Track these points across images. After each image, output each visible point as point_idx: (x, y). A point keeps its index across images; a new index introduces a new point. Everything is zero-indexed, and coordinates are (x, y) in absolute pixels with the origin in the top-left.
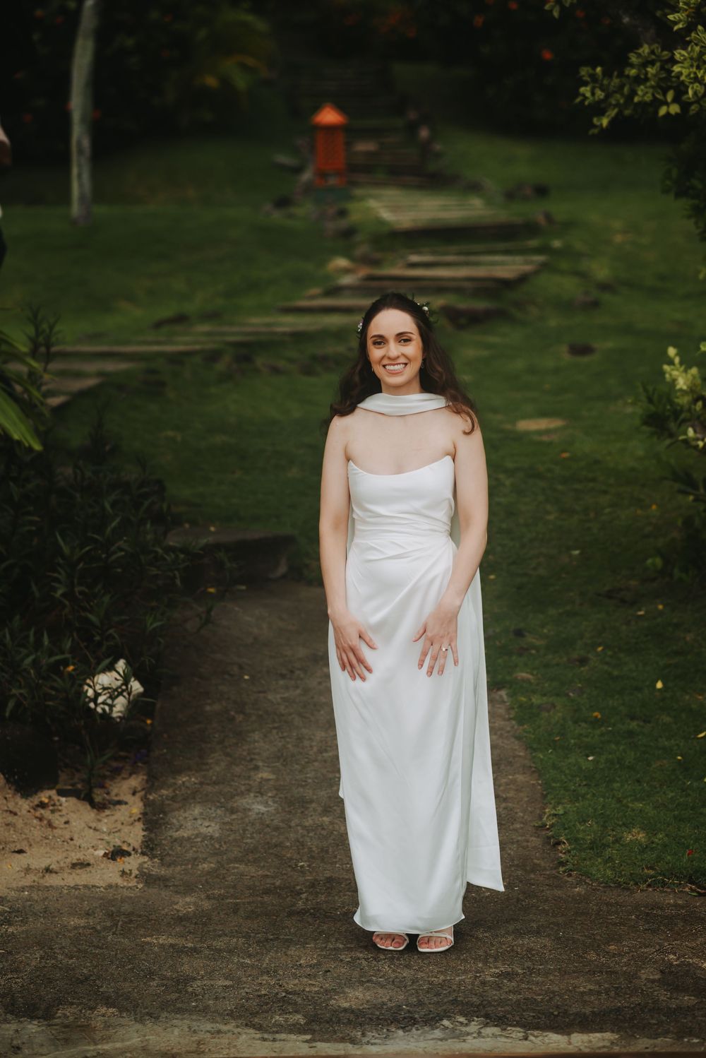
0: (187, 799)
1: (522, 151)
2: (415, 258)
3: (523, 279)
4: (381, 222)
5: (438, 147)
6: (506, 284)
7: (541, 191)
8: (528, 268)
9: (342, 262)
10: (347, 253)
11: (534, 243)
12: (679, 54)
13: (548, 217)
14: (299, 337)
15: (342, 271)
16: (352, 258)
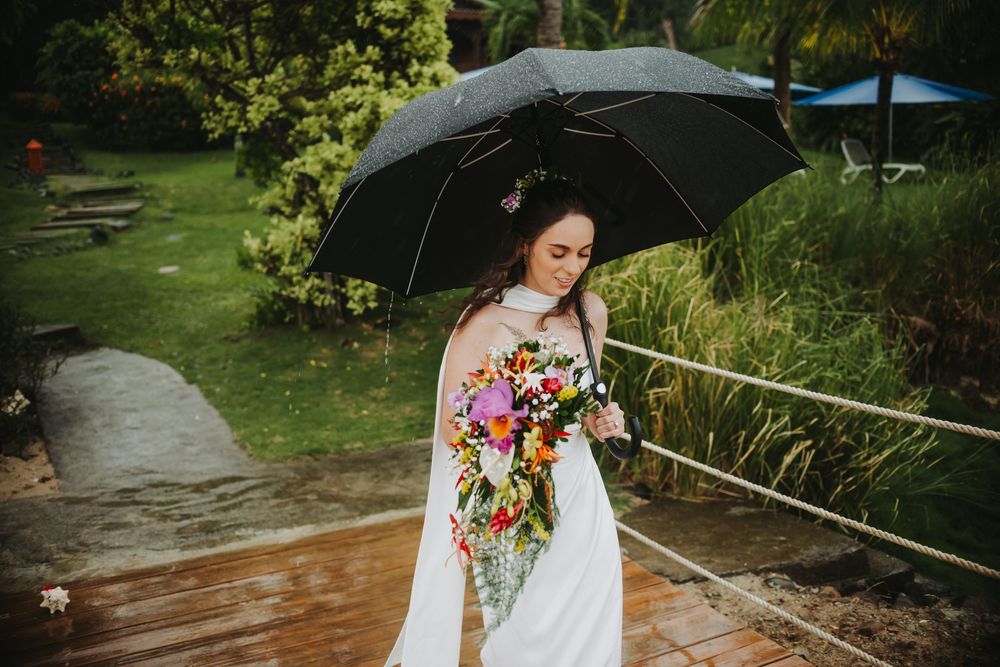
1: (117, 158)
3: (139, 209)
5: (79, 157)
6: (133, 212)
7: (131, 174)
8: (139, 205)
9: (52, 207)
10: (53, 203)
11: (137, 195)
12: (249, 108)
13: (139, 183)
15: (54, 211)
16: (56, 205)
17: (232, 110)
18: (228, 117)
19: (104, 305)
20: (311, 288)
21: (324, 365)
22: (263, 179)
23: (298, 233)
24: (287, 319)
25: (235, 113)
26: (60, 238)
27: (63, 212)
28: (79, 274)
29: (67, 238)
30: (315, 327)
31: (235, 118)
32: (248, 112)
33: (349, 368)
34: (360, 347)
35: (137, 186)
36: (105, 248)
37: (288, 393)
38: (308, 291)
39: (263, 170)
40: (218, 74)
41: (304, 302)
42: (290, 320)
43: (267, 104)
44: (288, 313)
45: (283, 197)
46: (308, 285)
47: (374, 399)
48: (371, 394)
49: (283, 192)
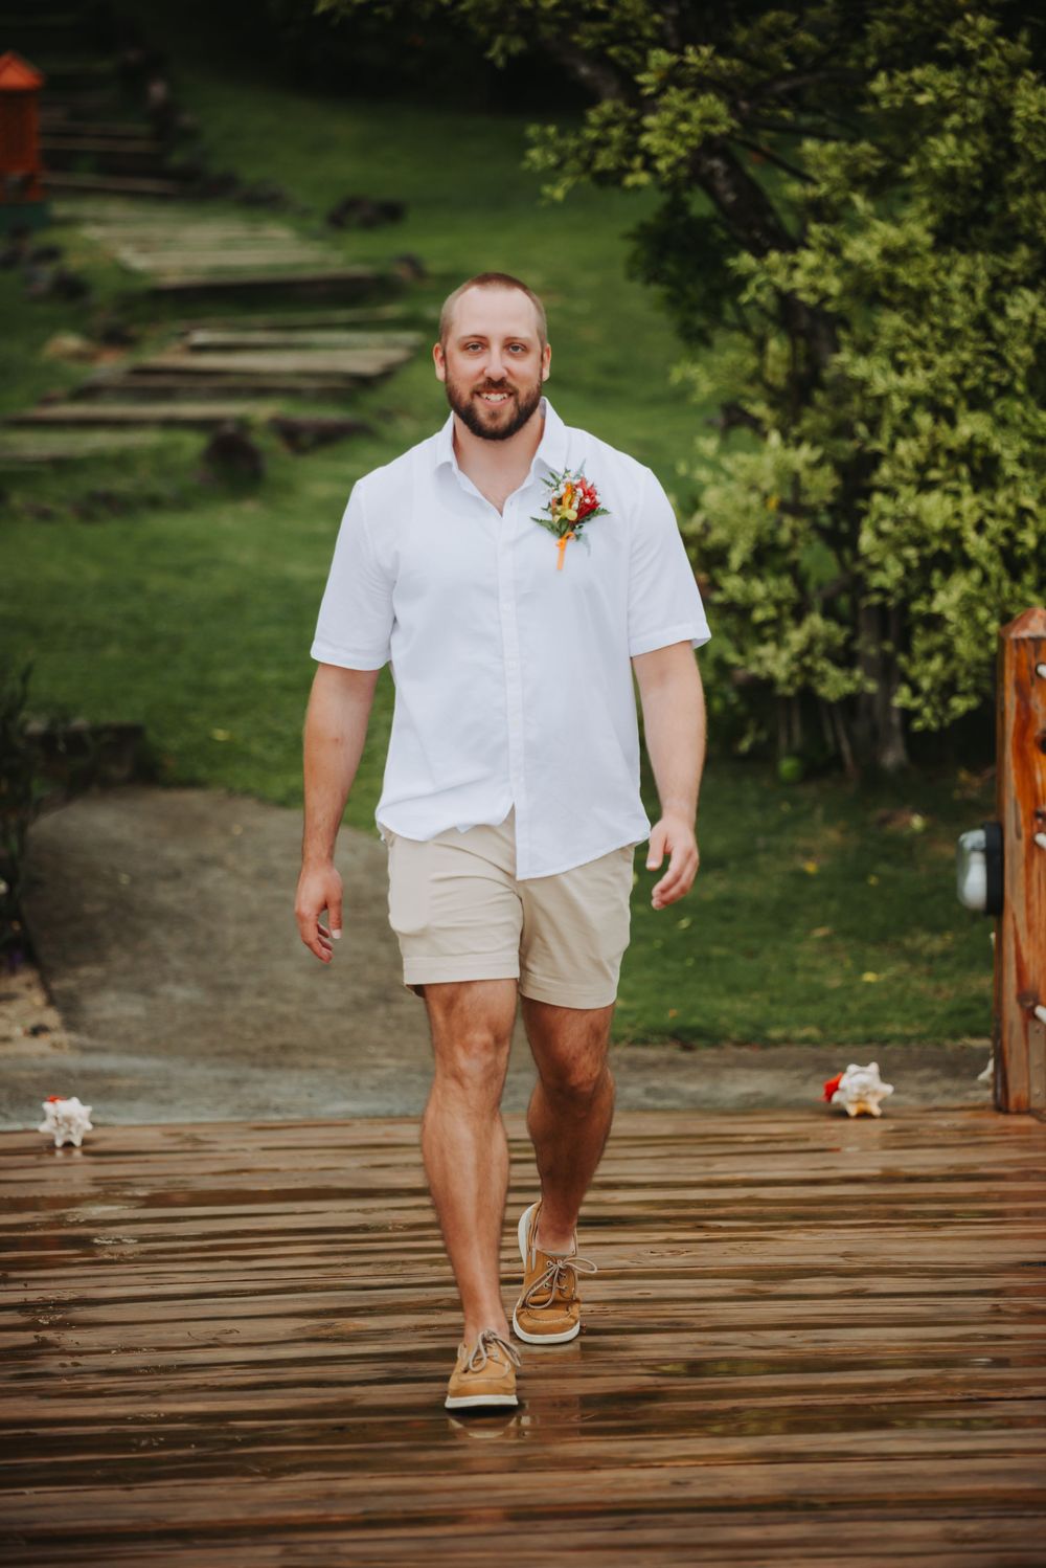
0: (99, 986)
2: (200, 337)
3: (388, 374)
4: (126, 272)
5: (187, 119)
6: (364, 382)
7: (390, 213)
8: (395, 355)
9: (70, 342)
10: (76, 325)
11: (393, 310)
13: (412, 262)
14: (62, 466)
15: (79, 356)
16: (88, 334)
17: (608, 123)
18: (599, 144)
19: (227, 677)
20: (807, 650)
21: (811, 867)
22: (701, 321)
23: (768, 483)
24: (745, 745)
25: (616, 132)
26: (99, 460)
27: (111, 365)
28: (156, 582)
29: (122, 462)
30: (819, 767)
31: (615, 147)
32: (645, 130)
33: (873, 881)
34: (927, 830)
35: (402, 272)
36: (249, 507)
37: (685, 923)
38: (798, 657)
39: (696, 291)
40: (568, 27)
41: (790, 691)
42: (754, 747)
43: (697, 114)
44: (751, 725)
45: (756, 377)
46: (796, 638)
47: (912, 956)
48: (907, 942)
49: (752, 362)
